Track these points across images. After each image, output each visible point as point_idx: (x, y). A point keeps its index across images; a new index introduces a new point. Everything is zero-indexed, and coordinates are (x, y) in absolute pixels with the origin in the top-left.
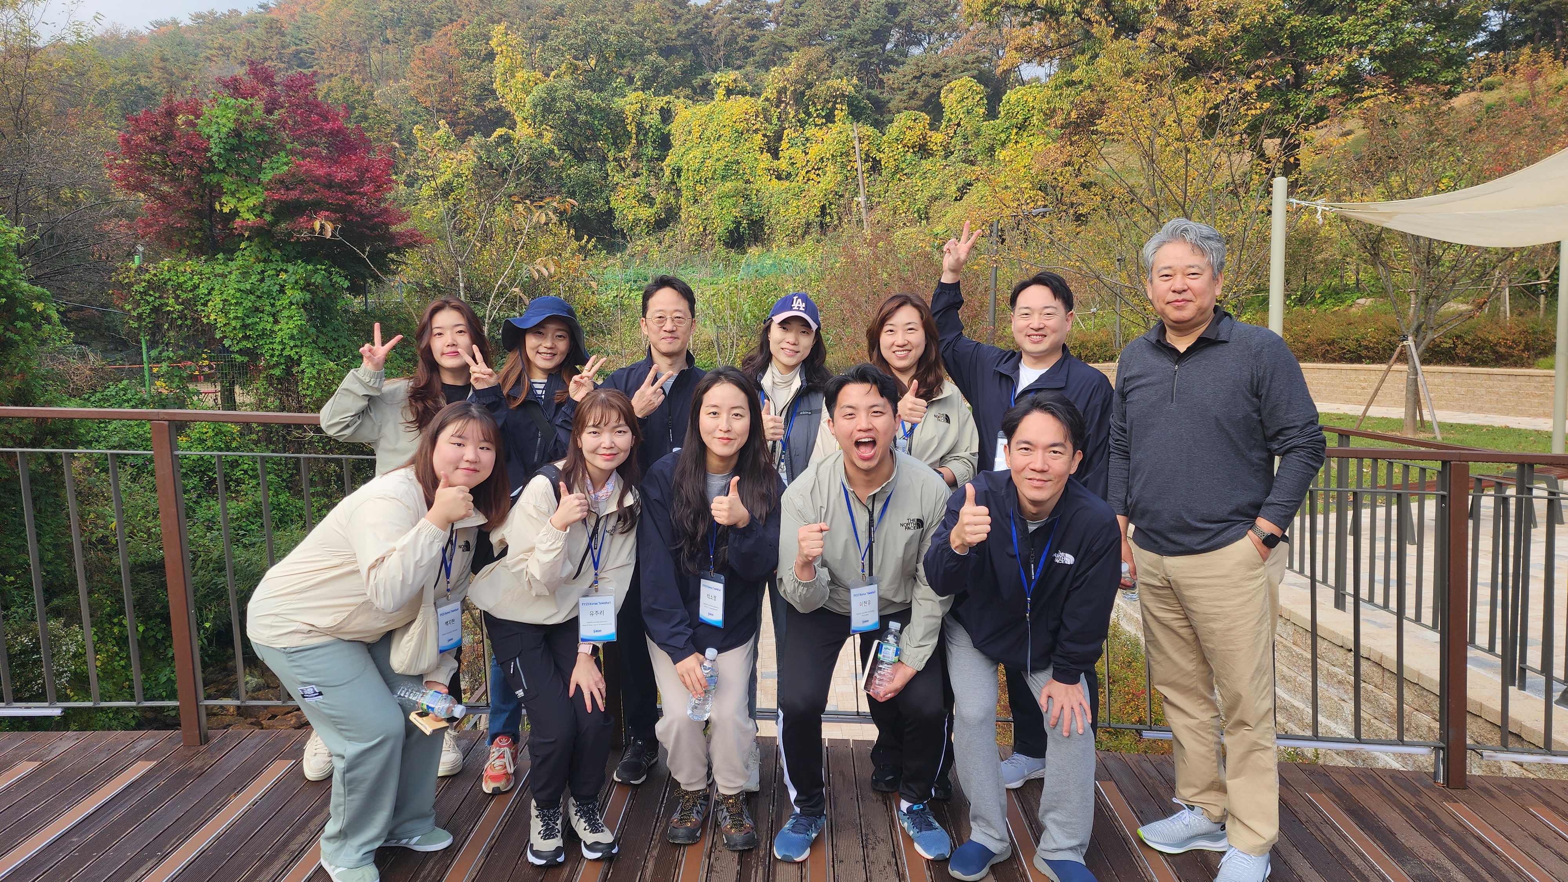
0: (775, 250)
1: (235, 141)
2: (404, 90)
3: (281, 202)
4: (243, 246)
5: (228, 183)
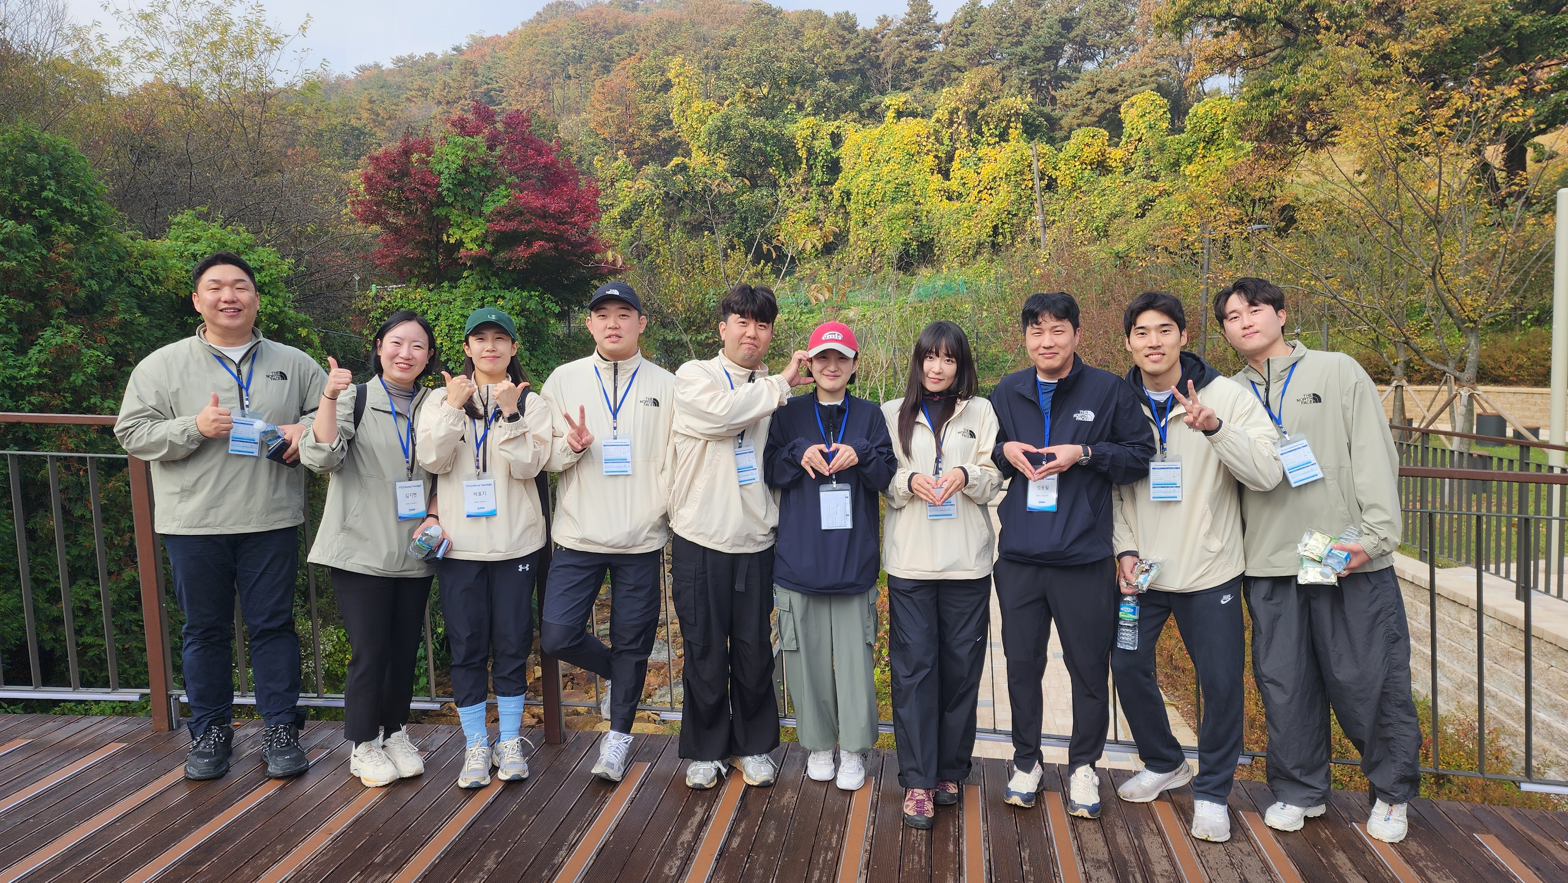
0: (945, 271)
1: (462, 177)
2: (585, 123)
3: (502, 233)
4: (465, 274)
5: (455, 215)
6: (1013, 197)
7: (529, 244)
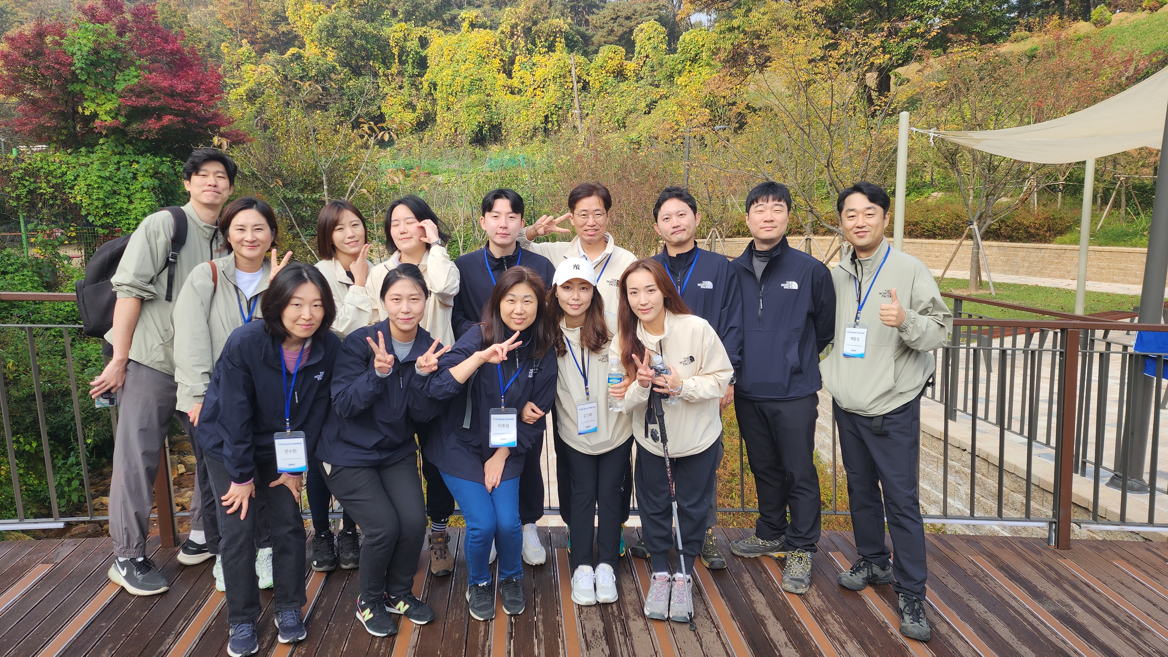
0: (510, 148)
1: (94, 58)
3: (134, 107)
4: (101, 141)
5: (89, 91)
6: (559, 94)
7: (159, 118)
